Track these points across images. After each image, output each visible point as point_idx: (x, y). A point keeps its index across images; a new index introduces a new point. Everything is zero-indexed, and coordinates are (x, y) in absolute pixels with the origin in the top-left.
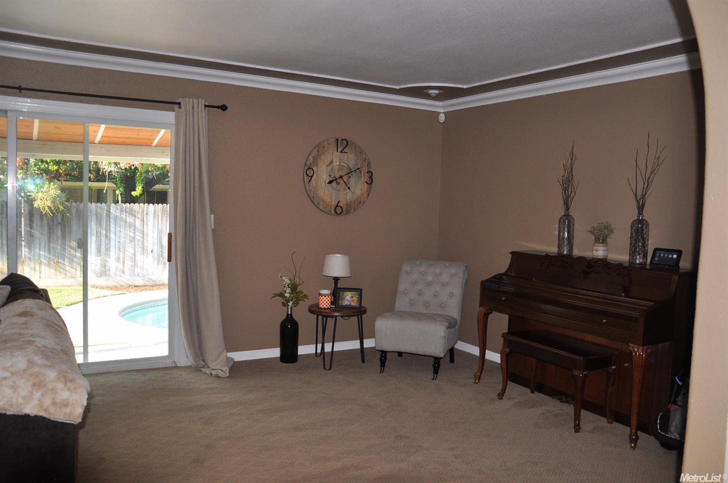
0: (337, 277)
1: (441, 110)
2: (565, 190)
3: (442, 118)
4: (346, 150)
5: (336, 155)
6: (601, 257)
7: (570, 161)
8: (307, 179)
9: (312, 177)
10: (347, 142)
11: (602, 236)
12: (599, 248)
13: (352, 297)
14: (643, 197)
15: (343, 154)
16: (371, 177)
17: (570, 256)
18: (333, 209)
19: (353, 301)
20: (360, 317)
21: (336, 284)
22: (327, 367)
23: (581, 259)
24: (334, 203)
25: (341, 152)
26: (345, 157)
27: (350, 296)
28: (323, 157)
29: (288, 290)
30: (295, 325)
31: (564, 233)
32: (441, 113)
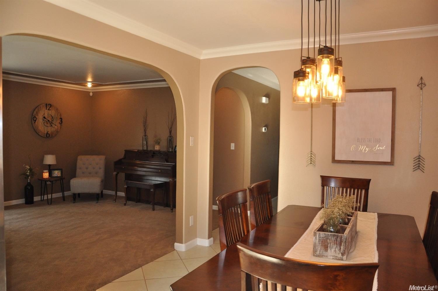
0: (50, 165)
1: (91, 91)
2: (144, 126)
3: (91, 94)
4: (50, 109)
5: (46, 112)
6: (158, 150)
7: (145, 115)
8: (33, 122)
9: (36, 121)
10: (51, 106)
11: (158, 143)
12: (157, 147)
13: (58, 173)
14: (171, 128)
15: (49, 111)
16: (61, 121)
17: (147, 150)
18: (45, 135)
19: (59, 174)
20: (61, 181)
21: (50, 167)
22: (50, 203)
23: (151, 151)
24: (46, 132)
25: (48, 109)
26: (50, 112)
27: (57, 172)
28: (40, 112)
29: (29, 172)
30: (32, 187)
31: (144, 142)
32: (90, 92)
